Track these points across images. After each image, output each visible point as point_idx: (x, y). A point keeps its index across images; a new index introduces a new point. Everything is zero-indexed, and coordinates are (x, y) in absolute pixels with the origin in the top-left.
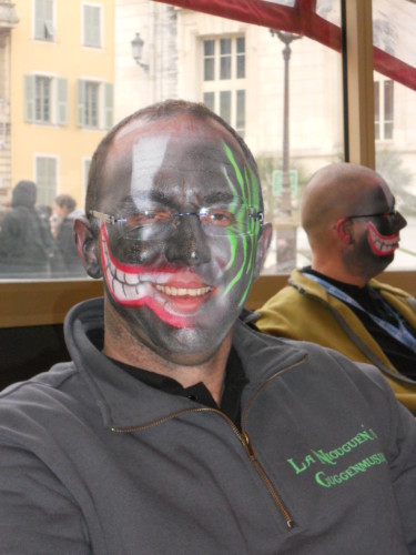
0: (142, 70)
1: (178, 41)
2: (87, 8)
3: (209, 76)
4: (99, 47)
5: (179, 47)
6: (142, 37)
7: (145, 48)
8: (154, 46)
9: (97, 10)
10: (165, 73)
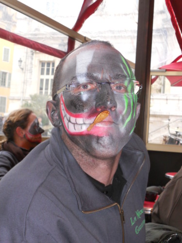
0: (21, 70)
1: (33, 61)
2: (5, 49)
3: (42, 73)
4: (8, 61)
5: (33, 63)
6: (22, 59)
7: (23, 63)
8: (25, 63)
9: (8, 50)
10: (29, 71)
